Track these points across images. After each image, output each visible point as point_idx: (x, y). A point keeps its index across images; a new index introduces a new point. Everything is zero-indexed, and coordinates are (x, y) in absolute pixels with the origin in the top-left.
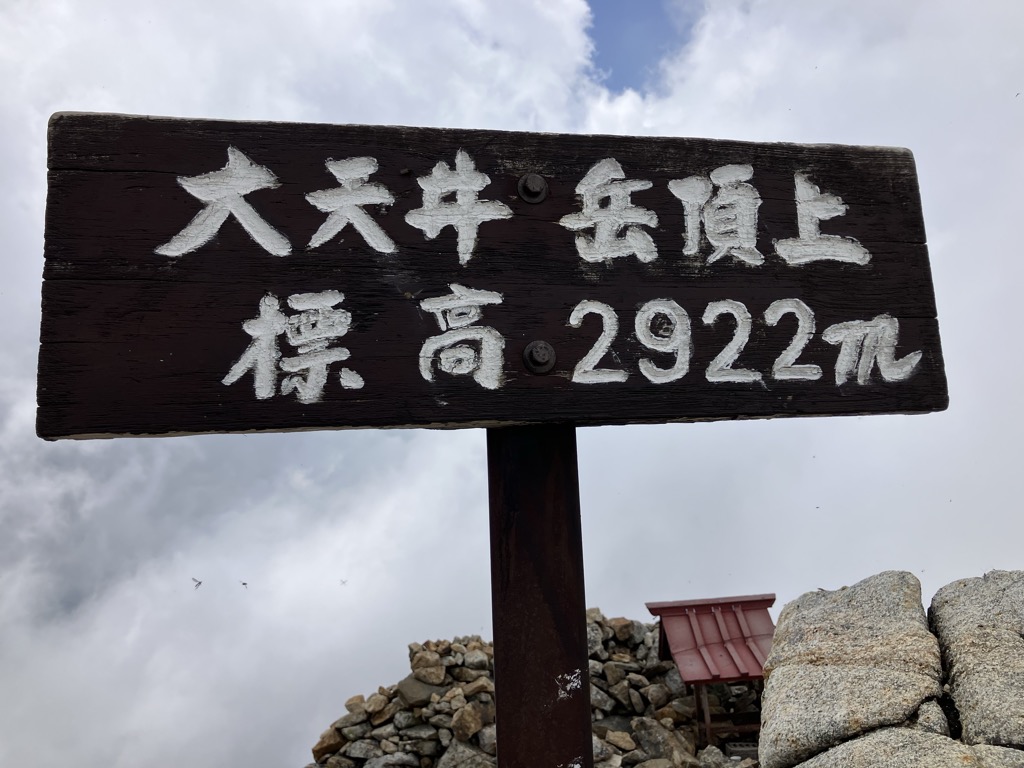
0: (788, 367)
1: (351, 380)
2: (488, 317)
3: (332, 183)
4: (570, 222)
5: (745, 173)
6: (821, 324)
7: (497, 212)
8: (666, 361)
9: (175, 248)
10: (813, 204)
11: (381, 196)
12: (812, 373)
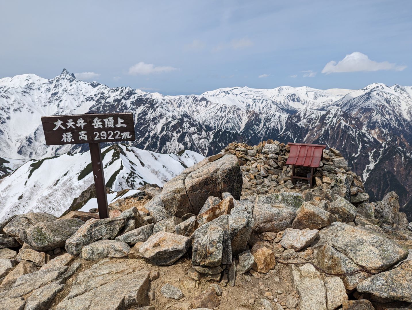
0: (117, 137)
1: (73, 140)
2: (85, 134)
3: (68, 122)
4: (93, 124)
5: (112, 118)
6: (121, 133)
7: (85, 124)
8: (104, 137)
9: (55, 129)
10: (120, 121)
11: (74, 123)
12: (120, 138)
